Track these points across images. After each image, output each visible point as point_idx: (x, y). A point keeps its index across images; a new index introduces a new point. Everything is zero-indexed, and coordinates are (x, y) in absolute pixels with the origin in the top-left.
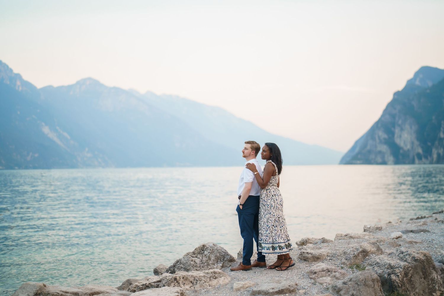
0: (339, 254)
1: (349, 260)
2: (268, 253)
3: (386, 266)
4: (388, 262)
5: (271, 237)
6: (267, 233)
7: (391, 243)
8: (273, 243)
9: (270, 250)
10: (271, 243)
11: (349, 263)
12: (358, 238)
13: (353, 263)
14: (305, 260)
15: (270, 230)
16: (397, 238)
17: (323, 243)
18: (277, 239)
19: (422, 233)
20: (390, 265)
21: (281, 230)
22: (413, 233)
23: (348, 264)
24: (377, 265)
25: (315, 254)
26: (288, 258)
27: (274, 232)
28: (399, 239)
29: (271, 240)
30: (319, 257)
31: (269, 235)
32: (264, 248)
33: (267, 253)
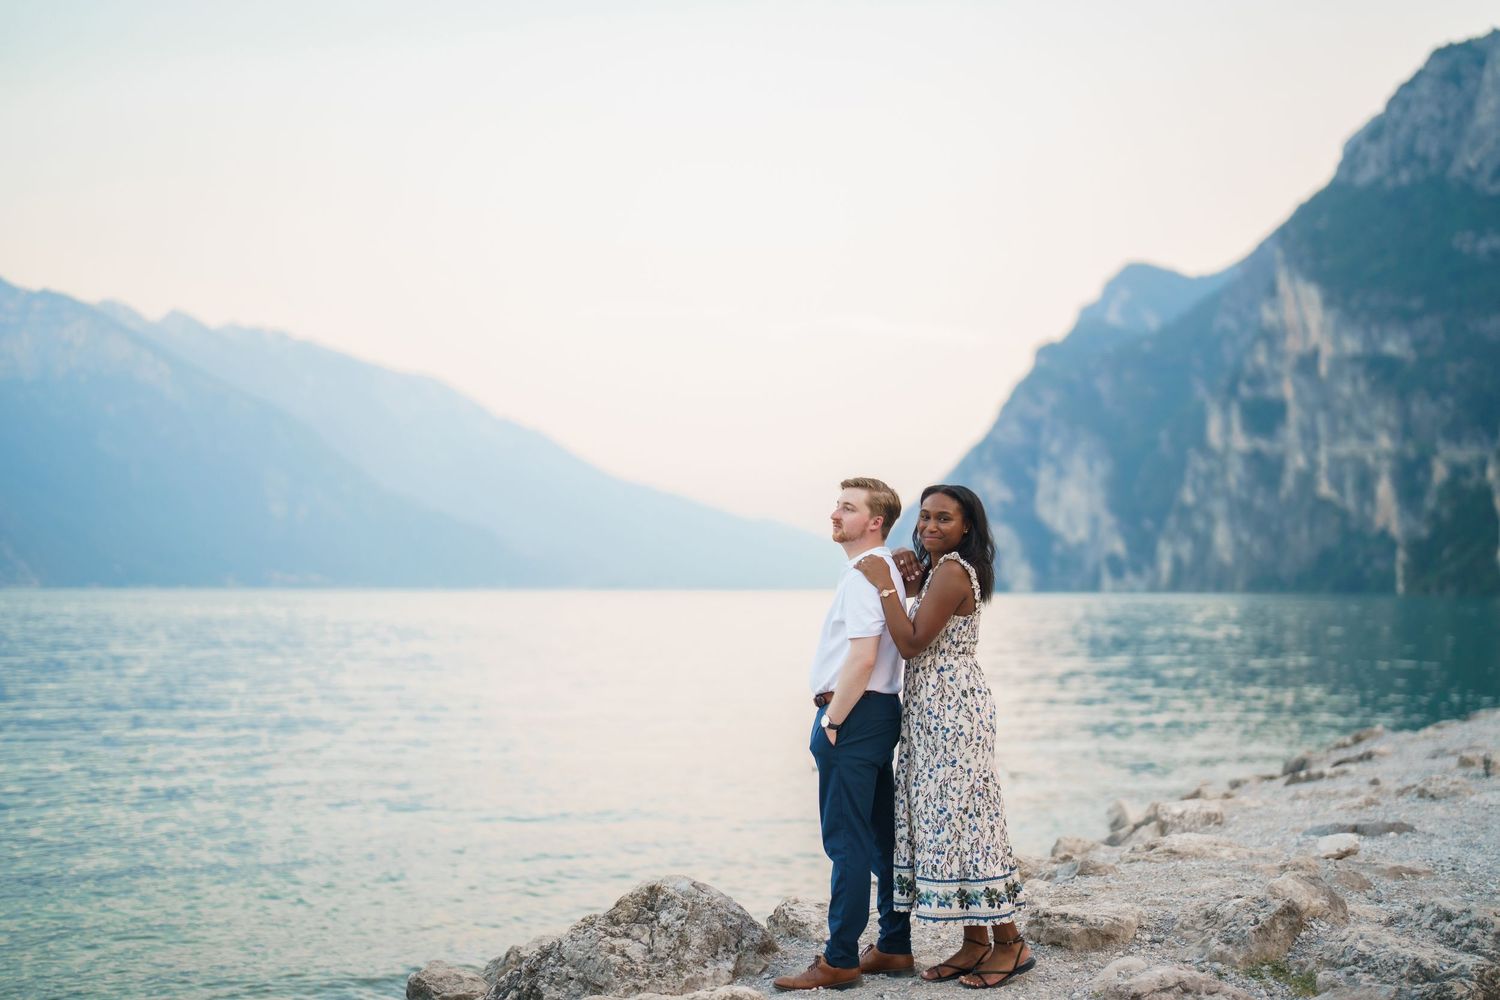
0: (1186, 922)
1: (1239, 944)
2: (941, 919)
3: (1404, 971)
4: (1409, 953)
5: (956, 854)
6: (939, 841)
7: (1342, 877)
8: (962, 877)
9: (950, 905)
10: (954, 878)
11: (1241, 956)
12: (1196, 856)
13: (1256, 955)
14: (1055, 945)
15: (954, 829)
16: (1340, 857)
17: (1083, 877)
18: (981, 866)
19: (1392, 834)
20: (1418, 964)
21: (992, 829)
22: (1362, 837)
23: (1238, 960)
24: (1360, 964)
25: (1096, 920)
26: (1012, 937)
27: (966, 834)
28: (1348, 858)
29: (955, 868)
30: (1113, 933)
31: (949, 847)
32: (928, 897)
33: (939, 919)
